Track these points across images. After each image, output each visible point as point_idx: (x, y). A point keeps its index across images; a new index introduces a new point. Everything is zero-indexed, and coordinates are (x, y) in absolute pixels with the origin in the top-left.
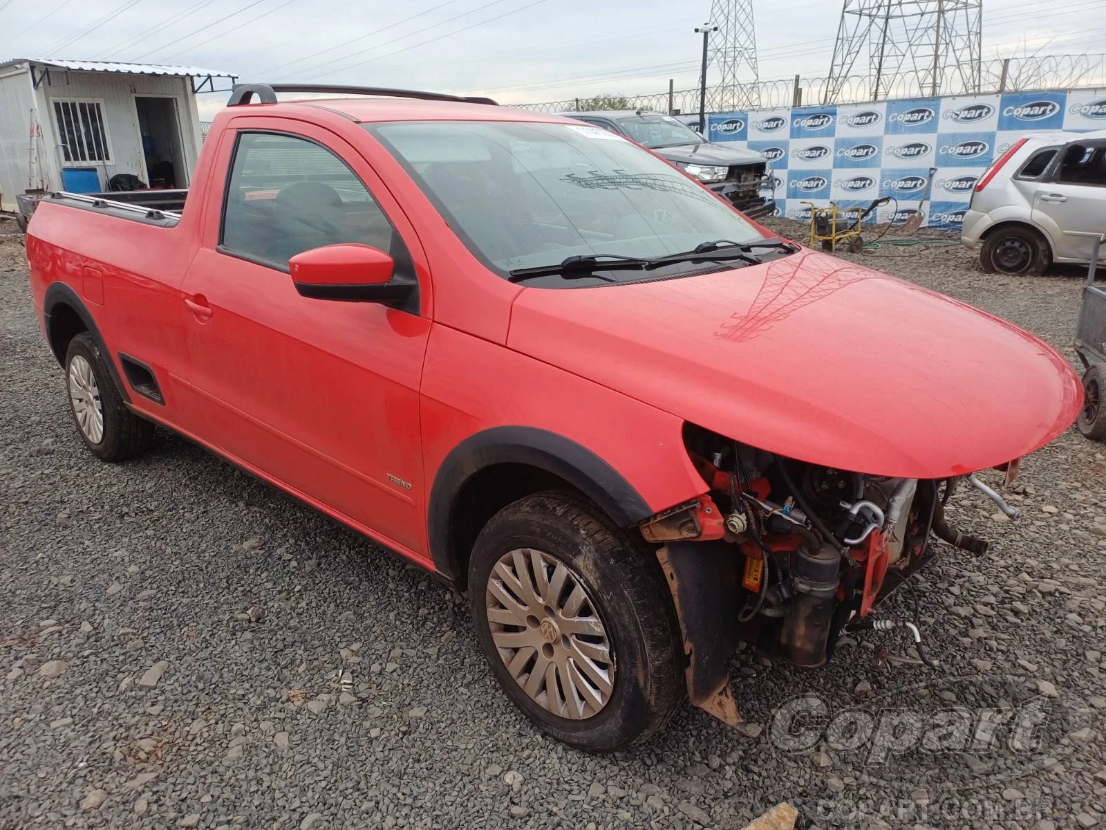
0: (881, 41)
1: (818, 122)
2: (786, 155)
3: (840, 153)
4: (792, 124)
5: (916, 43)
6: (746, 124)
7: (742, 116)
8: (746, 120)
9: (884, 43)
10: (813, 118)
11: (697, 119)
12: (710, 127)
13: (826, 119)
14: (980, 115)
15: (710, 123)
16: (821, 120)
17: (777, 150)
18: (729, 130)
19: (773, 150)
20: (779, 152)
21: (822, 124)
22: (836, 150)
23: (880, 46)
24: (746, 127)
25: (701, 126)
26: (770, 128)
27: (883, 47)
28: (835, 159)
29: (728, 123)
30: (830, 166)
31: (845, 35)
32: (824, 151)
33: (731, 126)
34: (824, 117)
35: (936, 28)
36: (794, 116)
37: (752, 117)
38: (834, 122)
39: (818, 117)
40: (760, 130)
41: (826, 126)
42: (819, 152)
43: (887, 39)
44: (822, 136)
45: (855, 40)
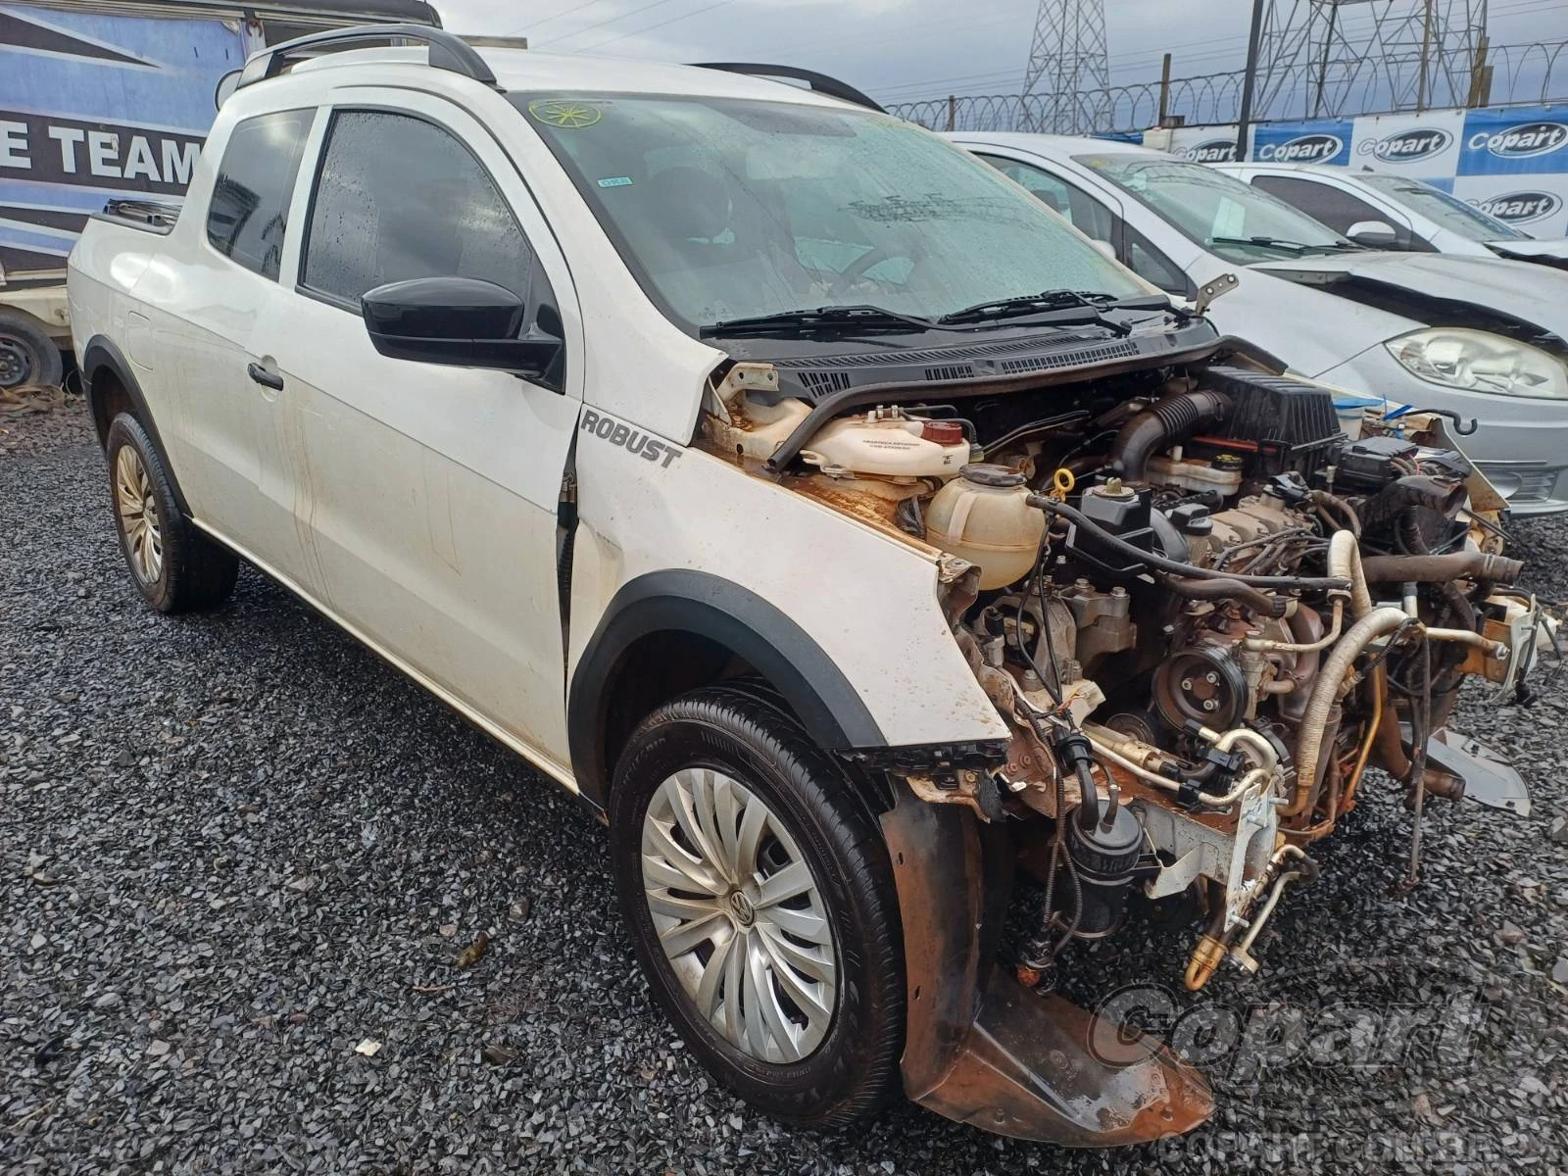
0: (1325, 40)
1: (1531, 139)
5: (1392, 41)
9: (1328, 43)
10: (1522, 132)
13: (1556, 134)
14: (1426, 148)
16: (1542, 136)
21: (1544, 143)
23: (1324, 47)
27: (1327, 51)
31: (1275, 29)
34: (1550, 128)
35: (1423, 19)
36: (1470, 128)
39: (1535, 129)
43: (1334, 36)
45: (1290, 36)
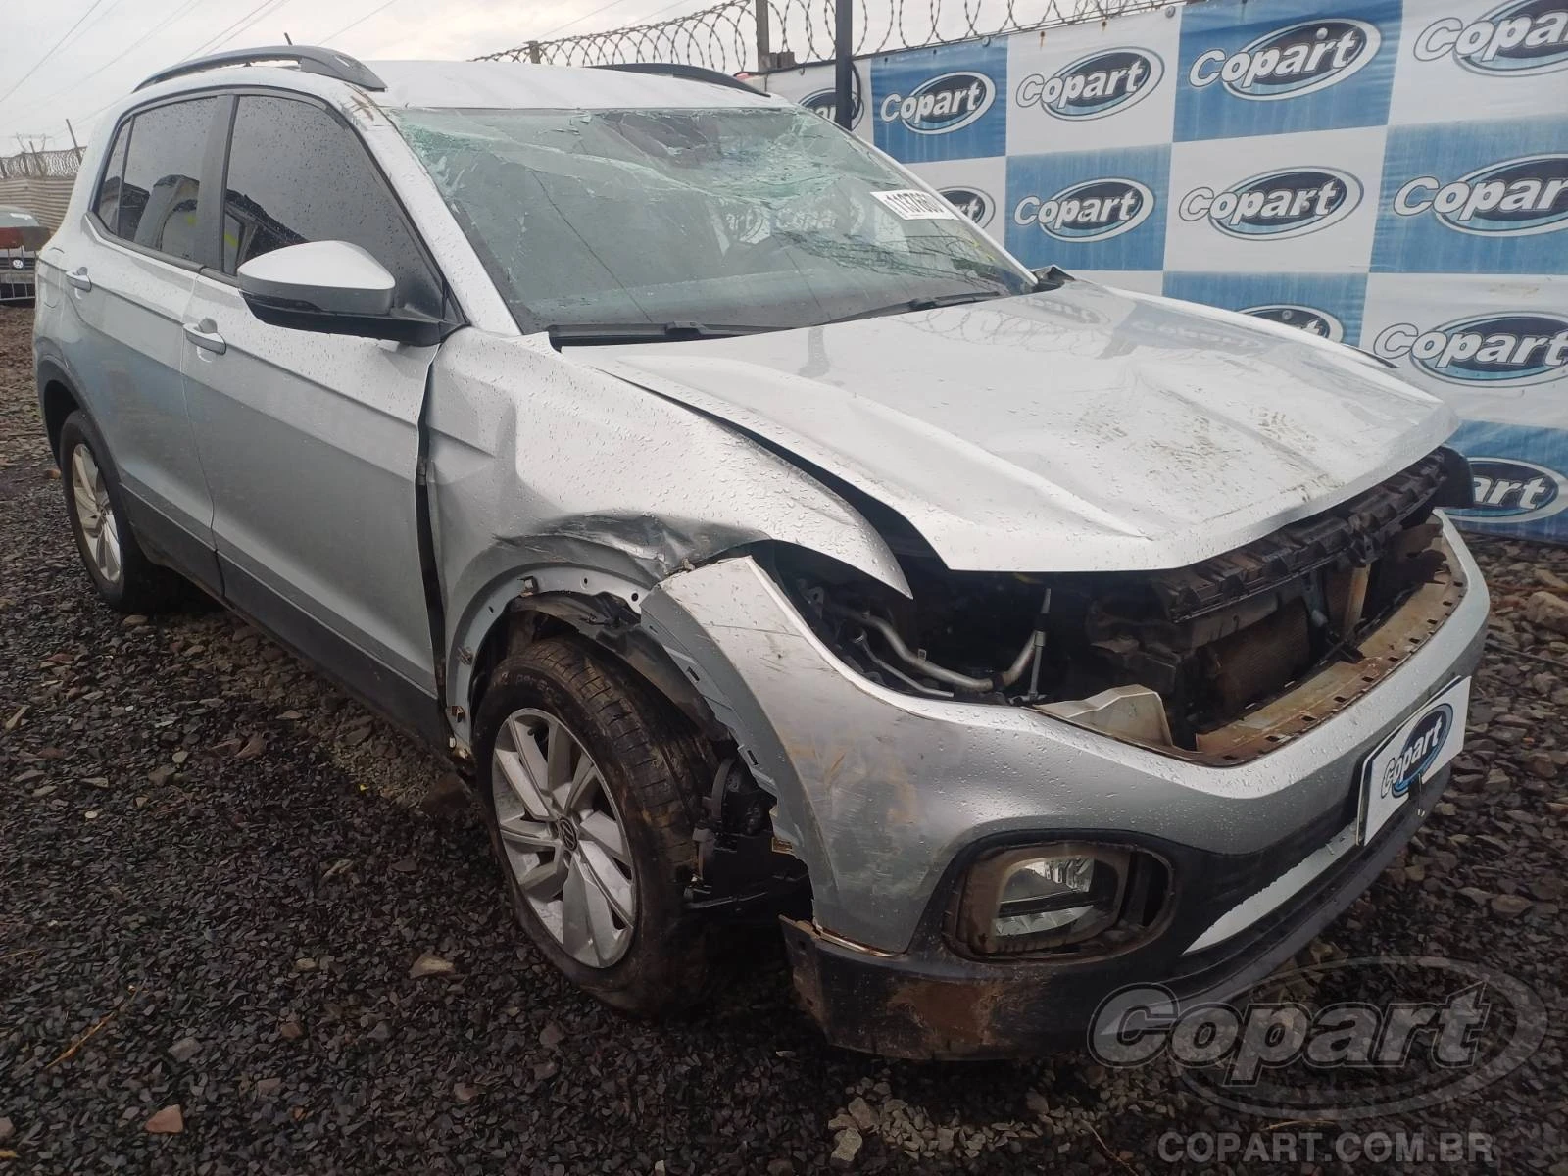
2: (1159, 213)
3: (1411, 201)
4: (1183, 79)
6: (1001, 91)
7: (985, 57)
8: (999, 75)
11: (827, 79)
12: (877, 106)
15: (879, 94)
17: (1119, 190)
18: (942, 118)
19: (1103, 192)
20: (1128, 200)
22: (1390, 188)
24: (1000, 104)
25: (843, 105)
26: (1095, 101)
28: (1385, 227)
29: (935, 90)
30: (1361, 262)
32: (1327, 192)
33: (949, 102)
37: (1020, 59)
38: (1387, 52)
40: (1053, 109)
41: (1343, 72)
42: (1303, 197)
44: (1319, 123)
